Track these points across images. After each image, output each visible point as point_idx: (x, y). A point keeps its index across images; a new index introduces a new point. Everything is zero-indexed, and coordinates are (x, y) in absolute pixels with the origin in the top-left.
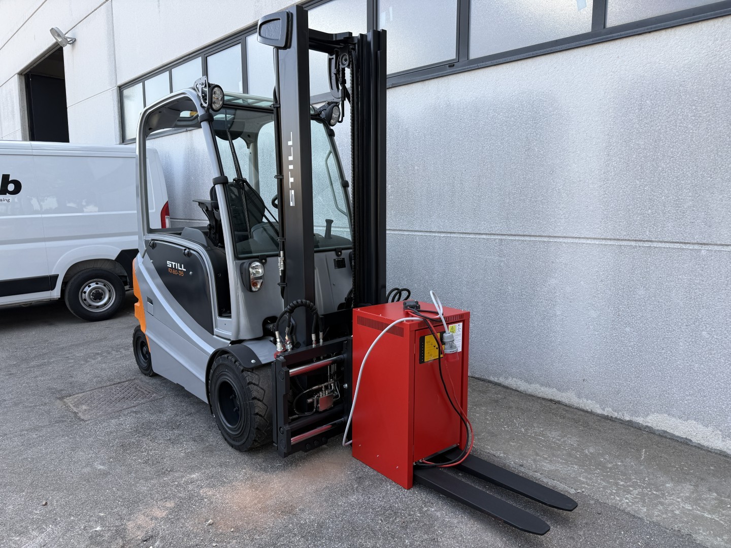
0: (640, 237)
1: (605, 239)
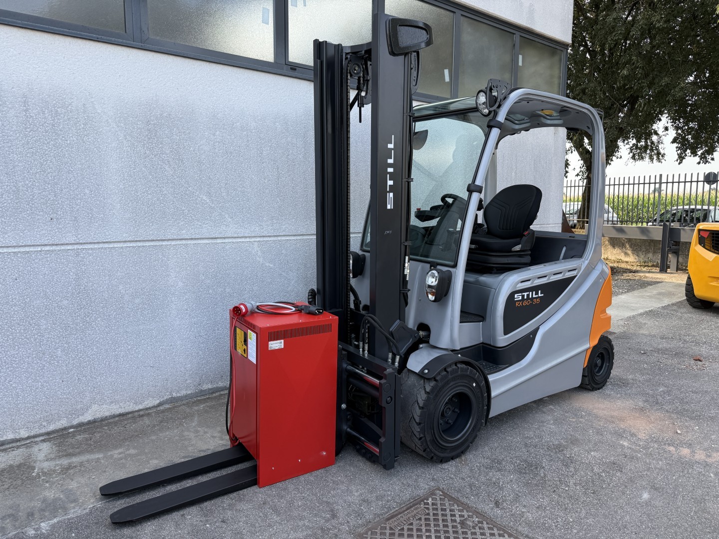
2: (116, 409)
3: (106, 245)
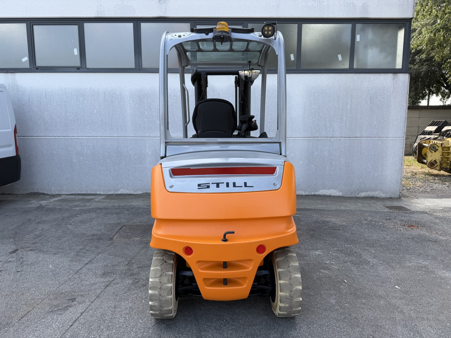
0: (315, 136)
2: (128, 192)
3: (126, 138)
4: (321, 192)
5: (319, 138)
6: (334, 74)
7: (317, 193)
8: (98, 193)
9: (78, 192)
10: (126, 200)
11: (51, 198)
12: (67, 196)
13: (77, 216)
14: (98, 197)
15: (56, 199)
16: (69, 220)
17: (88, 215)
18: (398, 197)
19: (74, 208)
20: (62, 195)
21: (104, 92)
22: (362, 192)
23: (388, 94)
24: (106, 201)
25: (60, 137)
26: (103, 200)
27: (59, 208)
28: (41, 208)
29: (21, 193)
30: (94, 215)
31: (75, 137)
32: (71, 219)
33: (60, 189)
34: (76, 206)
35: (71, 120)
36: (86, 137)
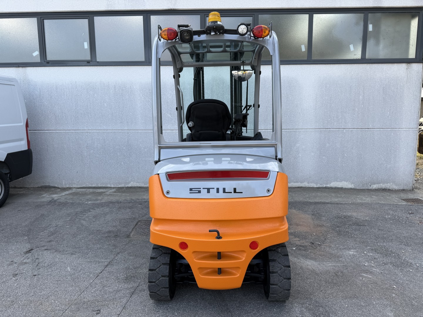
0: (327, 128)
1: (316, 129)
3: (137, 131)
4: (333, 184)
5: (331, 130)
6: (347, 65)
7: (328, 186)
8: (109, 186)
9: (89, 185)
10: (137, 193)
11: (63, 192)
12: (78, 189)
13: (90, 211)
14: (109, 191)
15: (67, 192)
16: (82, 215)
17: (101, 209)
18: (411, 189)
19: (86, 202)
20: (73, 188)
21: (115, 86)
22: (375, 184)
23: (402, 84)
24: (118, 195)
25: (71, 131)
26: (115, 193)
27: (71, 202)
28: (52, 202)
29: (32, 187)
30: (107, 210)
31: (85, 130)
32: (84, 214)
33: (70, 182)
34: (88, 200)
35: (82, 114)
36: (96, 130)
